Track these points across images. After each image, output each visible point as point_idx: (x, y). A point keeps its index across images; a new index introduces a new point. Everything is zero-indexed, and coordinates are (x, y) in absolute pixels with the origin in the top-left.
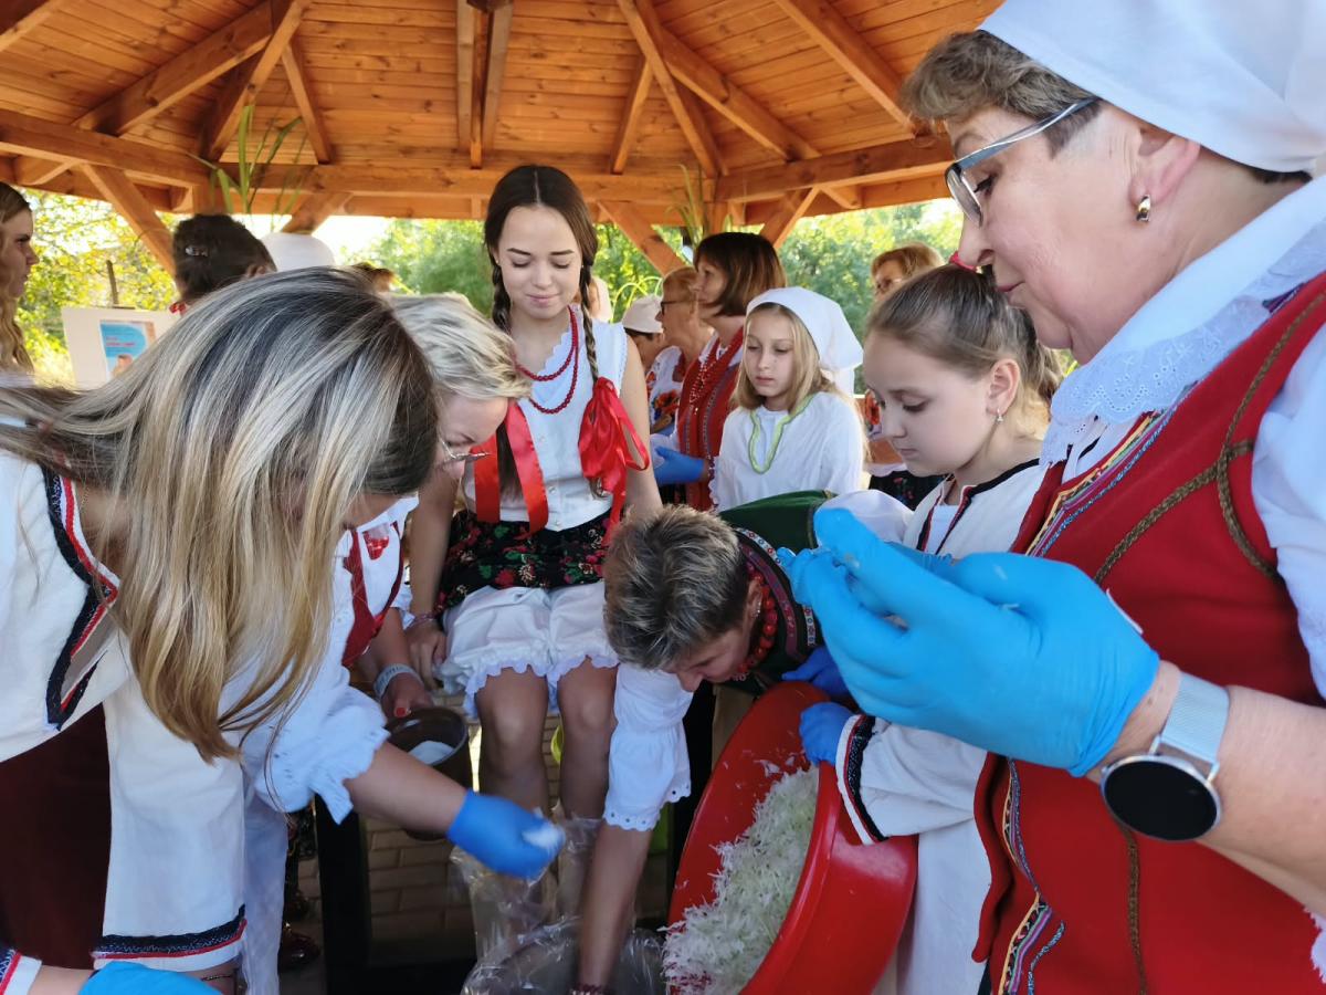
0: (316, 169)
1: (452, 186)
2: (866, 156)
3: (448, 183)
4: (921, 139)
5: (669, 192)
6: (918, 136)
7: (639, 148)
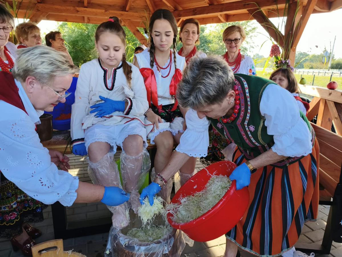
0: (37, 5)
1: (79, 12)
2: (196, 10)
3: (78, 11)
4: (211, 6)
5: (141, 17)
6: (210, 5)
7: (133, 4)
